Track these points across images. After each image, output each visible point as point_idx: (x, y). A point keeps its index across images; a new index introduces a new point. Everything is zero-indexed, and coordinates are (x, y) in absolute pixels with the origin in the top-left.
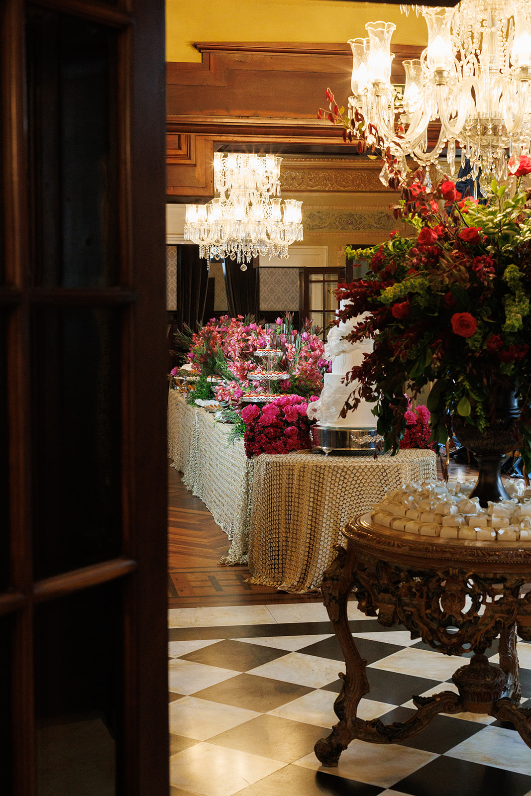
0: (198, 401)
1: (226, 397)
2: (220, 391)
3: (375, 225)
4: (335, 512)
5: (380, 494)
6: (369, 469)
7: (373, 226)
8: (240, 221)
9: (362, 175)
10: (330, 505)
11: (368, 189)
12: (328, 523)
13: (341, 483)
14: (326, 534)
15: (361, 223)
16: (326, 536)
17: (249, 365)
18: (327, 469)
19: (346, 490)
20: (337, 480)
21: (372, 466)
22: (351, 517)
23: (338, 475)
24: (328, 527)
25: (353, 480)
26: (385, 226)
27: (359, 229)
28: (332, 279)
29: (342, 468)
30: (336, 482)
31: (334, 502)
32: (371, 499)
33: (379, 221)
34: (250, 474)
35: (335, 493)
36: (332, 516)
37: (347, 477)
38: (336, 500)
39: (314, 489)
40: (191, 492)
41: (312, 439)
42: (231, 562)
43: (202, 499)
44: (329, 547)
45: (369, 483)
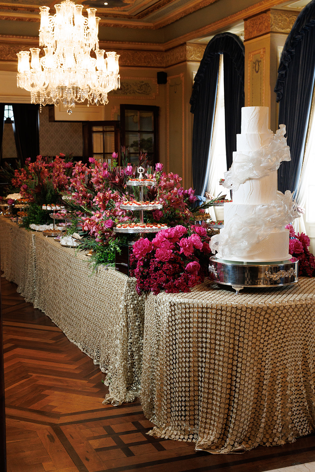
0: (33, 226)
1: (93, 227)
2: (87, 221)
3: (138, 91)
4: (259, 358)
5: (303, 335)
6: (293, 309)
7: (136, 91)
8: (70, 68)
9: (128, 54)
10: (253, 351)
11: (132, 64)
12: (251, 371)
13: (264, 326)
14: (249, 384)
15: (128, 89)
16: (250, 386)
17: (110, 195)
18: (249, 311)
19: (270, 334)
20: (261, 323)
21: (296, 305)
22: (274, 362)
23: (262, 318)
24: (251, 376)
25: (277, 322)
26: (144, 91)
27: (126, 94)
28: (108, 130)
29: (266, 309)
30: (259, 325)
31: (257, 348)
32: (295, 342)
33: (141, 88)
34: (129, 307)
35: (258, 338)
36: (256, 364)
37: (271, 319)
38: (259, 346)
39: (234, 334)
40: (31, 305)
41: (216, 274)
42: (118, 402)
43: (44, 312)
44: (253, 398)
45: (293, 324)
